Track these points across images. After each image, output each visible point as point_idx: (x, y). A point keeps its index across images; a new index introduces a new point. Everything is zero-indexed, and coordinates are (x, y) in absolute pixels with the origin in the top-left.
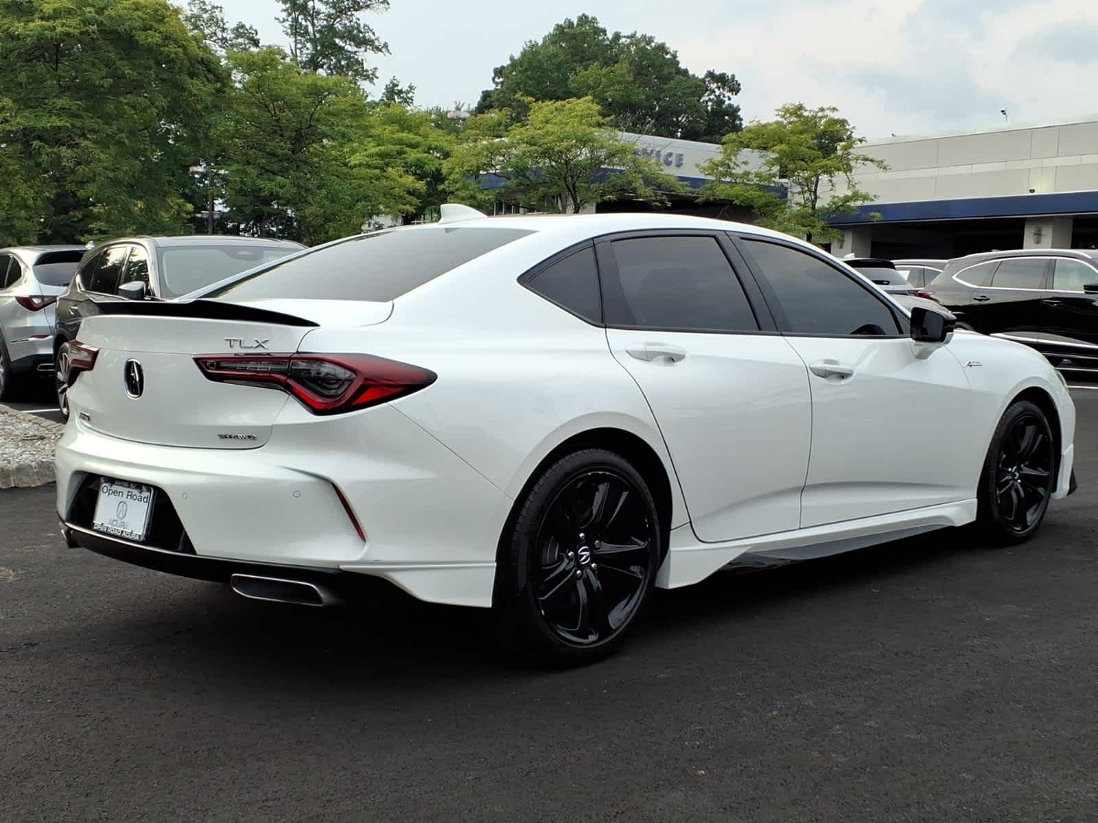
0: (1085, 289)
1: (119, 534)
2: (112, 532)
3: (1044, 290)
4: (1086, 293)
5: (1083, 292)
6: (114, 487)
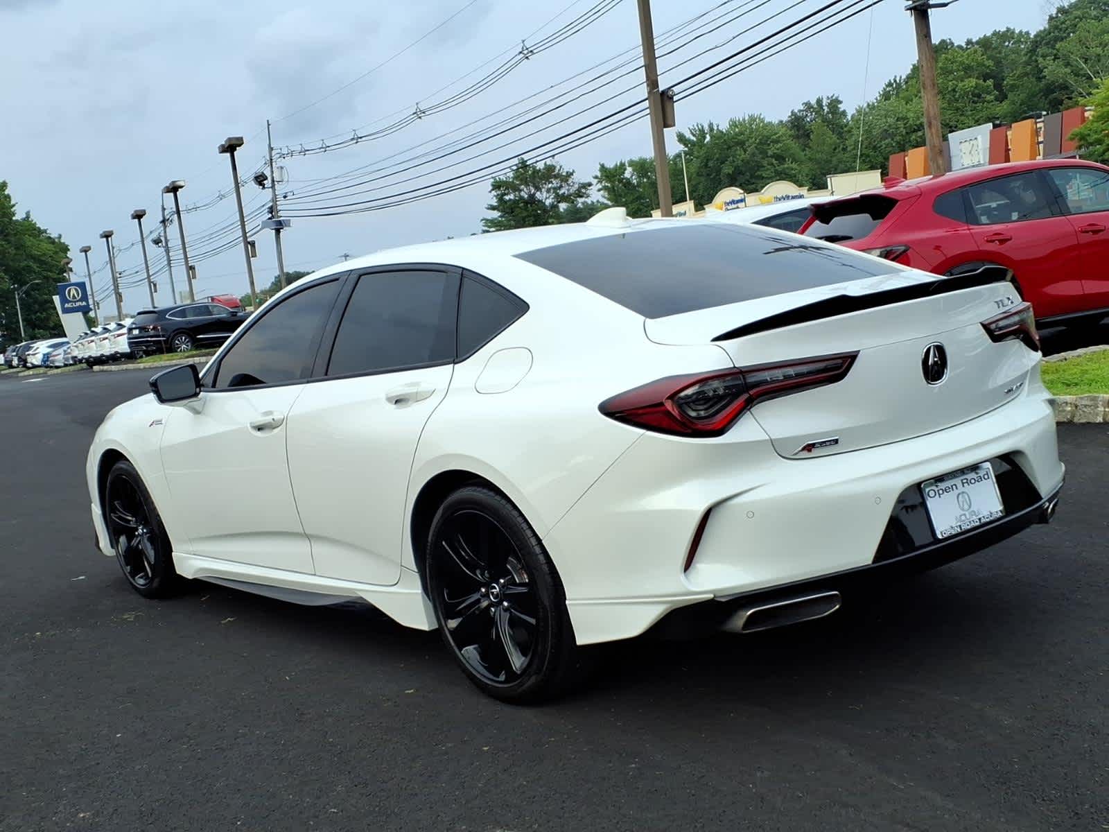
1: (978, 524)
2: (969, 527)
6: (942, 485)
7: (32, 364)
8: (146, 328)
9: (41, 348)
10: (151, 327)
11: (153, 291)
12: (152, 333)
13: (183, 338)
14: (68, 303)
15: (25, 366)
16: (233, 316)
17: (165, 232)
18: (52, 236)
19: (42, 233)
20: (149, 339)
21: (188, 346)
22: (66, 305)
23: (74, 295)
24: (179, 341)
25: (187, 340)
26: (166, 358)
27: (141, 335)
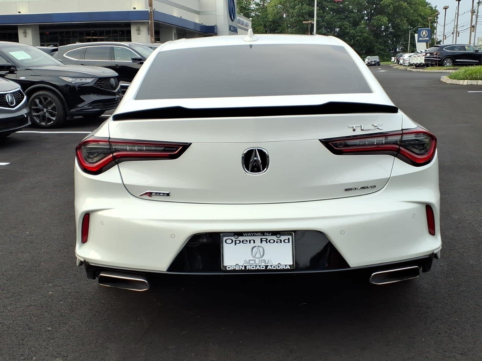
0: (132, 60)
1: (263, 268)
2: (254, 269)
3: (111, 61)
4: (133, 62)
5: (131, 61)
6: (241, 238)
7: (401, 63)
8: (433, 54)
9: (406, 56)
10: (435, 53)
11: (457, 36)
12: (435, 56)
13: (449, 60)
14: (421, 38)
15: (398, 64)
16: (476, 52)
17: (478, 8)
18: (432, 6)
19: (428, 5)
20: (433, 59)
21: (450, 64)
22: (420, 39)
23: (424, 34)
24: (446, 61)
25: (451, 61)
26: (438, 69)
27: (430, 56)
